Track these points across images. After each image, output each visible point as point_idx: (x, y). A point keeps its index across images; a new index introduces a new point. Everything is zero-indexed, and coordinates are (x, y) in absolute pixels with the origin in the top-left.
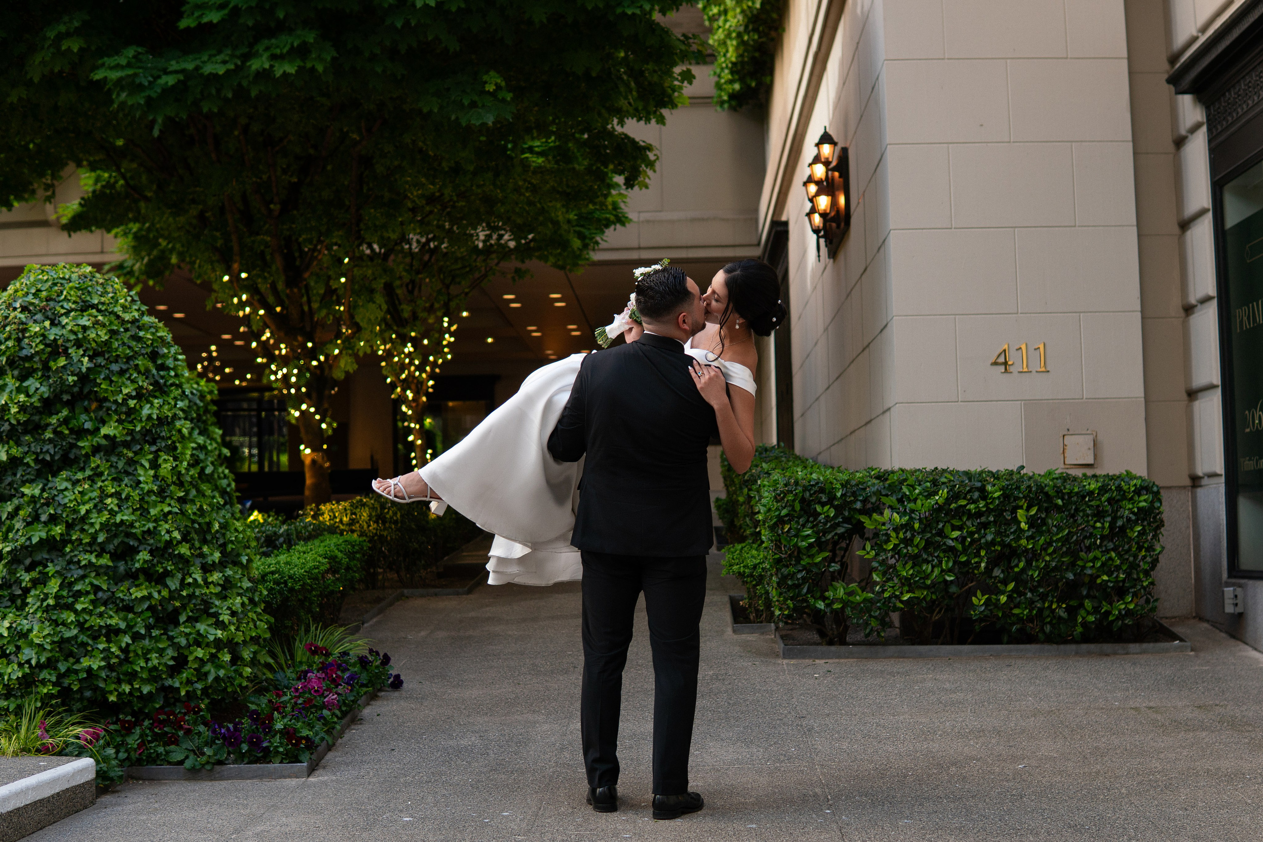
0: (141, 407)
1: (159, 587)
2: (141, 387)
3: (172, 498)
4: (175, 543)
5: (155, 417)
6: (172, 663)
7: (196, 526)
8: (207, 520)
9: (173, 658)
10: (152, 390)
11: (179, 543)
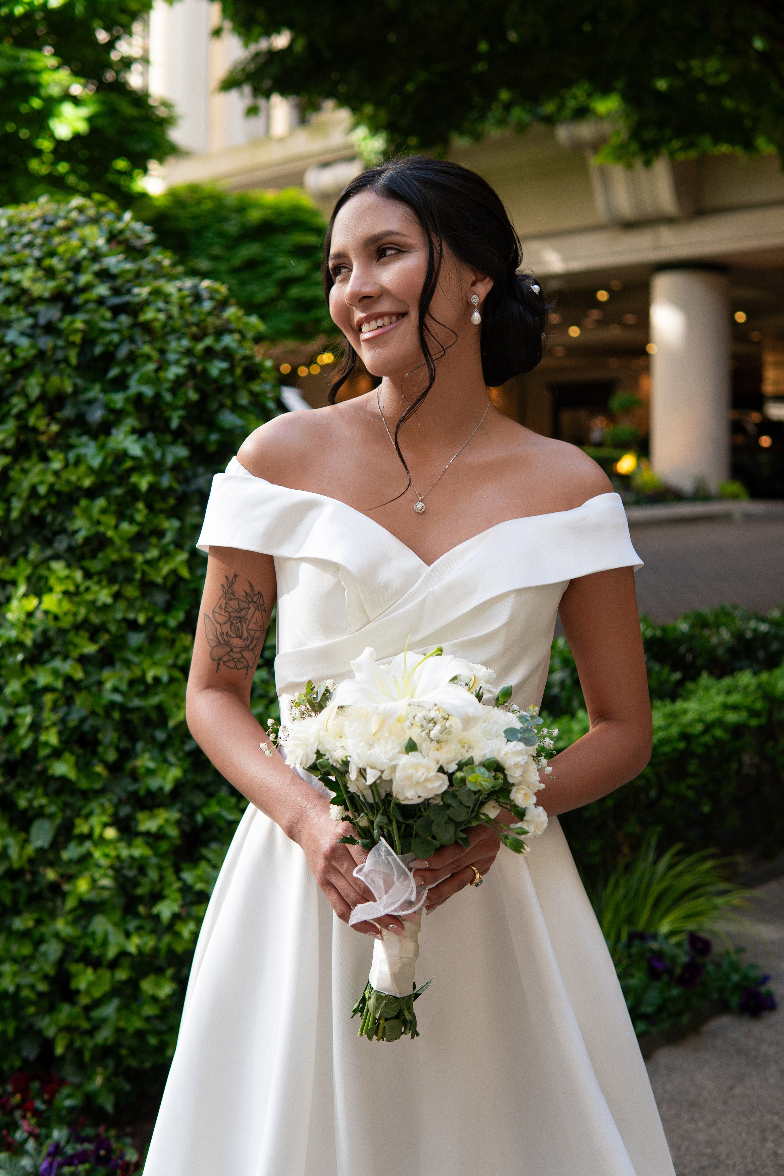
0: (25, 472)
1: (23, 835)
2: (34, 430)
3: (66, 657)
4: (43, 752)
5: (42, 490)
6: (42, 987)
7: (116, 715)
8: (154, 700)
9: (46, 977)
10: (58, 434)
11: (57, 754)
